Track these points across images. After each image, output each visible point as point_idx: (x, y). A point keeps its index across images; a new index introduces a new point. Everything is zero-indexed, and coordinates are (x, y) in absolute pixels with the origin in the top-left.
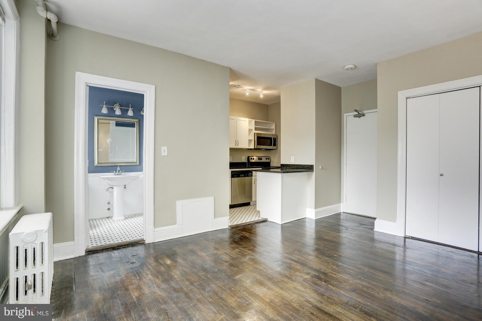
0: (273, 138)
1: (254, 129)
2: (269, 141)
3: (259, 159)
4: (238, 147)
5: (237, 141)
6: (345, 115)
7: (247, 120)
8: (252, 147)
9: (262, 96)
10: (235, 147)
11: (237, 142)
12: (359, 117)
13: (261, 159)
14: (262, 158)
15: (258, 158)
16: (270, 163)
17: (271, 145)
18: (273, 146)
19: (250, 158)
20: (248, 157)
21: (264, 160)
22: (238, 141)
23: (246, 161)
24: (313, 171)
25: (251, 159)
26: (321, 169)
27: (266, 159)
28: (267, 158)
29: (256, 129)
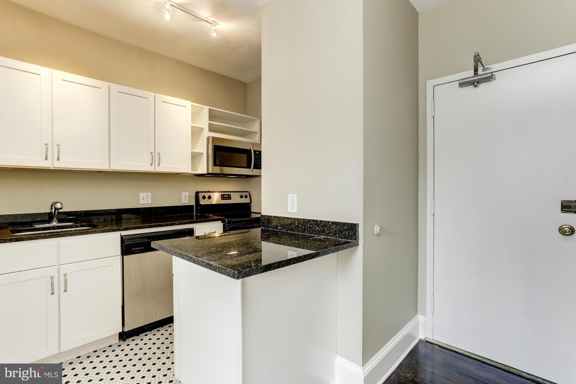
0: (255, 151)
1: (206, 128)
2: (245, 156)
3: (224, 197)
4: (159, 169)
5: (157, 155)
6: (430, 84)
7: (188, 104)
8: (202, 170)
9: (214, 35)
10: (151, 169)
11: (155, 157)
12: (476, 84)
13: (229, 198)
14: (230, 195)
15: (222, 195)
16: (251, 204)
17: (249, 167)
18: (254, 168)
19: (201, 195)
20: (197, 193)
21: (236, 199)
22: (159, 154)
23: (193, 203)
24: (357, 245)
25: (204, 197)
26: (379, 234)
27: (241, 197)
28: (244, 194)
29: (211, 129)
